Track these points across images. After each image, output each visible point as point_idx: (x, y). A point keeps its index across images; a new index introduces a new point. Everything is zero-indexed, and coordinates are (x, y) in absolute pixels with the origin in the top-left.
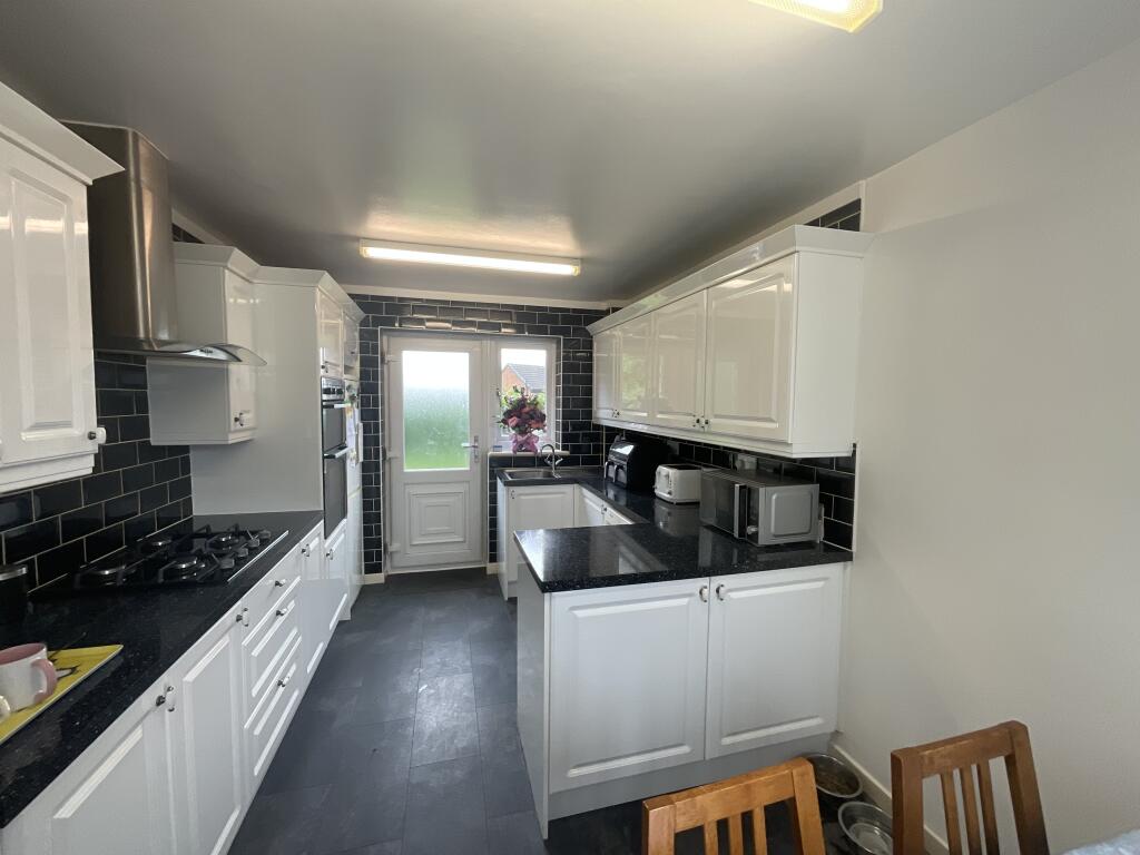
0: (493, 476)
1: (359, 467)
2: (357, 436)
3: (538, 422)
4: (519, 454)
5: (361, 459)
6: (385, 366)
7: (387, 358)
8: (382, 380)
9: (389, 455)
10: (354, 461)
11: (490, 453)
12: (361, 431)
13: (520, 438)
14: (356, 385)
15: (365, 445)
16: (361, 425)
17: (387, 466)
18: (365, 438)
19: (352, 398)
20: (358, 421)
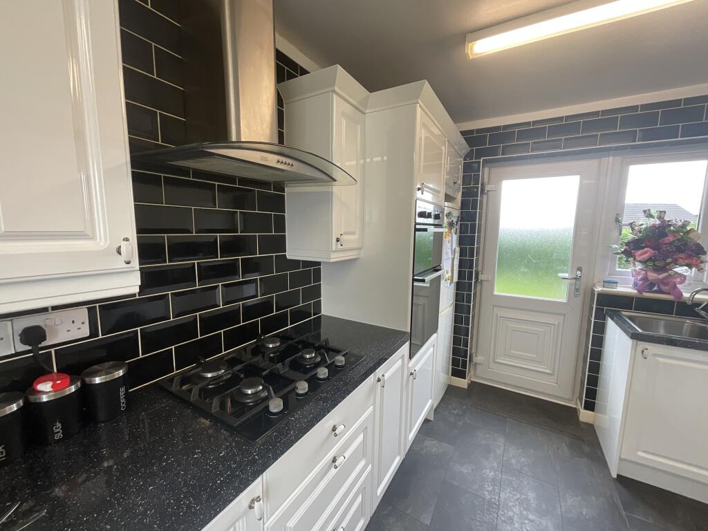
0: (601, 316)
1: (453, 286)
2: (453, 259)
3: (689, 257)
4: (647, 295)
5: (456, 279)
6: (485, 197)
7: (487, 188)
8: (481, 209)
9: (481, 277)
10: (449, 281)
11: (599, 289)
12: (457, 255)
13: (652, 276)
14: (456, 213)
15: (460, 266)
16: (458, 249)
17: (478, 288)
18: (461, 261)
19: (451, 225)
20: (455, 245)
